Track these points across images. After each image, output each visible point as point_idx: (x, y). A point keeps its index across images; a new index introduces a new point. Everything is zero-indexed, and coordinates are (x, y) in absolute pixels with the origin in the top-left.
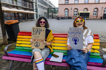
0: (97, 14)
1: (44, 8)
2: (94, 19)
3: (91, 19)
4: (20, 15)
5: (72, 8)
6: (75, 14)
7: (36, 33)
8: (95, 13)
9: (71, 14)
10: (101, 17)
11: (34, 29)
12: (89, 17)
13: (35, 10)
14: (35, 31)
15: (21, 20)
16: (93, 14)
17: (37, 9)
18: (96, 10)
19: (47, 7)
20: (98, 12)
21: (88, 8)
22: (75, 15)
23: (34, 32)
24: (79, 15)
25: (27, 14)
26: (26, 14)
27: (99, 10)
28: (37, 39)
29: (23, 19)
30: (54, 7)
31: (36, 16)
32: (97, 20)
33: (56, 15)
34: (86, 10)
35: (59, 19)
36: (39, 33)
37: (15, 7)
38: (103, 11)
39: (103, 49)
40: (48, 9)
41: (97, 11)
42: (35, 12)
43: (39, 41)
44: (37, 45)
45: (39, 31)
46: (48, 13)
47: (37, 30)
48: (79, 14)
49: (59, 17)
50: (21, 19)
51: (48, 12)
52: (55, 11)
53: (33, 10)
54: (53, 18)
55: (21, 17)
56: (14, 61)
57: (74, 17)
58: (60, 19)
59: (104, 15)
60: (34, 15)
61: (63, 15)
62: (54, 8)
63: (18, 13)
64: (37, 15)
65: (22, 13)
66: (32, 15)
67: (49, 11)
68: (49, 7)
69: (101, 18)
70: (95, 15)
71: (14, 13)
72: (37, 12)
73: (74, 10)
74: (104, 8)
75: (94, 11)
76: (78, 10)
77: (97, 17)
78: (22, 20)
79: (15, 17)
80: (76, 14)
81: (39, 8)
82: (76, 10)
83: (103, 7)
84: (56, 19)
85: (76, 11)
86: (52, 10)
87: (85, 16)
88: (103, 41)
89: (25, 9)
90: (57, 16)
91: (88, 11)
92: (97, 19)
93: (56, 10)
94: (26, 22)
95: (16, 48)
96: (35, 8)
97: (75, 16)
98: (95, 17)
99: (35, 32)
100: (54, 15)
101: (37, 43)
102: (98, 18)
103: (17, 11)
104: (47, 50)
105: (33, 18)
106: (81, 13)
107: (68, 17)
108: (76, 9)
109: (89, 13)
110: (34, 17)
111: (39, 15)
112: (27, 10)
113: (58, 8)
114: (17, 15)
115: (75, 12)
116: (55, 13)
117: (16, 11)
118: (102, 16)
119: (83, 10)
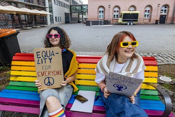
0: (151, 16)
1: (64, 5)
2: (146, 24)
3: (140, 24)
4: (23, 17)
5: (110, 6)
6: (115, 15)
7: (44, 61)
8: (147, 14)
9: (109, 15)
10: (156, 21)
11: (38, 54)
12: (137, 21)
13: (48, 9)
14: (41, 56)
15: (25, 25)
16: (144, 16)
17: (51, 7)
18: (148, 9)
19: (69, 4)
20: (151, 13)
21: (136, 6)
22: (114, 17)
23: (40, 59)
24: (121, 17)
25: (34, 16)
26: (32, 15)
27: (153, 8)
28: (47, 71)
29: (28, 25)
30: (80, 4)
31: (51, 19)
32: (150, 26)
33: (84, 17)
34: (132, 9)
35: (89, 23)
36: (50, 60)
37: (13, 4)
38: (159, 11)
39: (160, 78)
40: (71, 6)
41: (150, 11)
42: (47, 13)
43: (51, 73)
44: (49, 82)
45: (48, 55)
46: (71, 14)
47: (44, 54)
48: (121, 15)
49: (89, 21)
50: (23, 24)
51: (71, 11)
52: (82, 10)
53: (44, 9)
54: (79, 22)
55: (23, 21)
56: (5, 111)
57: (114, 21)
58: (91, 24)
59: (160, 18)
60: (46, 18)
61: (96, 18)
62: (81, 6)
63: (18, 14)
64: (51, 17)
65: (25, 14)
66: (43, 17)
67: (73, 11)
68: (72, 4)
69: (156, 23)
70: (146, 18)
71: (11, 14)
72: (51, 11)
73: (114, 8)
74: (161, 6)
75: (146, 11)
76: (120, 9)
77: (150, 20)
78: (27, 27)
79: (14, 21)
80: (117, 15)
81: (56, 5)
82: (116, 9)
83: (159, 5)
84: (84, 23)
85: (117, 11)
86: (77, 8)
87: (131, 18)
88: (160, 63)
89: (30, 7)
90: (85, 19)
91: (135, 10)
92: (150, 24)
93: (85, 8)
94: (33, 29)
95: (11, 83)
96: (47, 5)
97: (116, 18)
98: (147, 21)
99: (42, 58)
100: (81, 17)
101: (49, 78)
102: (151, 22)
103: (16, 11)
104: (68, 90)
105: (46, 23)
106: (125, 14)
107: (105, 21)
108: (116, 6)
109: (137, 14)
110: (46, 20)
111: (56, 17)
112: (34, 9)
113: (87, 5)
114: (16, 18)
115: (115, 11)
116: (82, 14)
117: (14, 11)
118: (158, 18)
119: (129, 9)
